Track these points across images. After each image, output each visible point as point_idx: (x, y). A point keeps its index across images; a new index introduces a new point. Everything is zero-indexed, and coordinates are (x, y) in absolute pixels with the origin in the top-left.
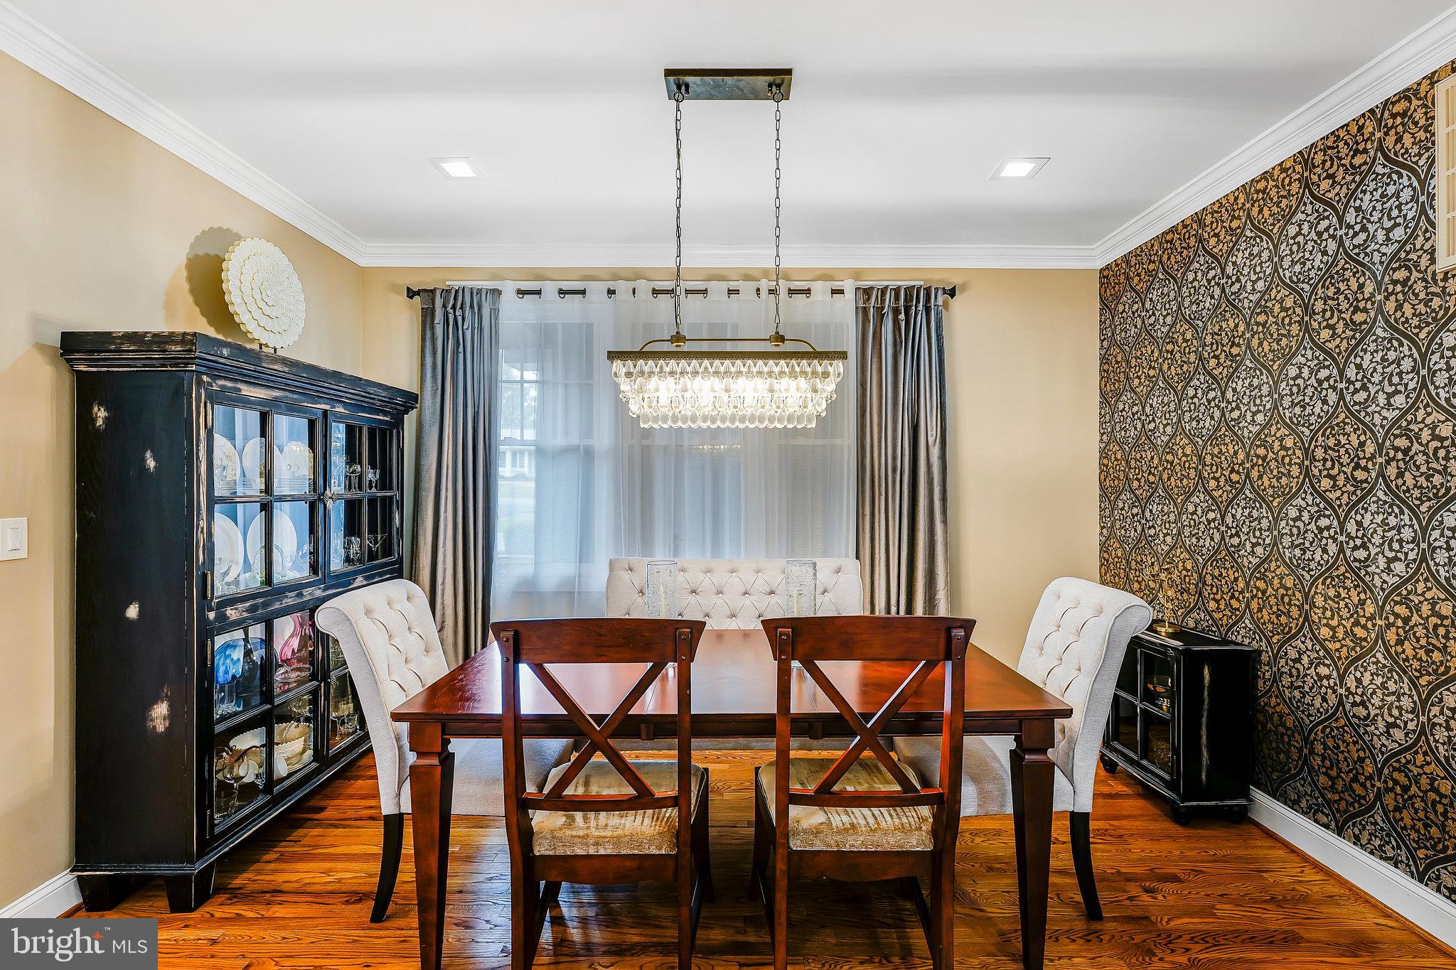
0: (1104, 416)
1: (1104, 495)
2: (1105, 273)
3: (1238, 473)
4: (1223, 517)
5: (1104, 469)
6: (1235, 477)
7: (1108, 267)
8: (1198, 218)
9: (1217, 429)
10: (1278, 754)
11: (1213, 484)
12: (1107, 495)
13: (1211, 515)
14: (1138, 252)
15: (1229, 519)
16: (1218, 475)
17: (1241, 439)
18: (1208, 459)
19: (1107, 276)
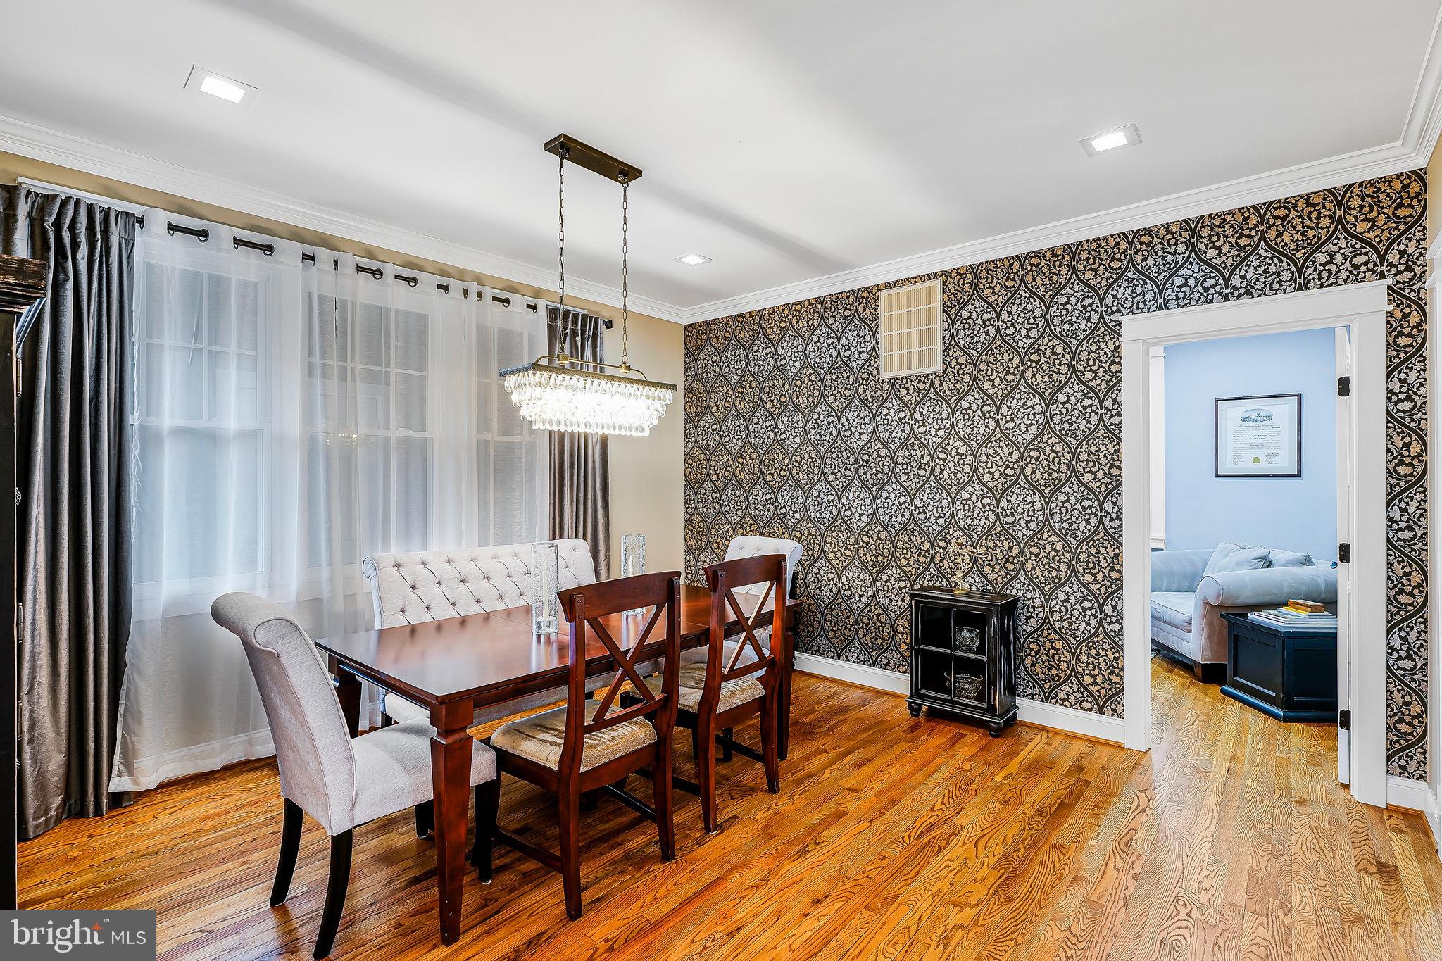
0: (689, 429)
1: (689, 483)
2: (690, 329)
3: (785, 471)
4: (776, 497)
5: (688, 466)
6: (783, 473)
7: (691, 325)
8: (760, 313)
9: (772, 444)
10: (808, 627)
11: (769, 477)
12: (691, 484)
13: (768, 496)
14: (717, 322)
15: (779, 498)
16: (773, 472)
17: (787, 451)
18: (767, 462)
19: (690, 330)
